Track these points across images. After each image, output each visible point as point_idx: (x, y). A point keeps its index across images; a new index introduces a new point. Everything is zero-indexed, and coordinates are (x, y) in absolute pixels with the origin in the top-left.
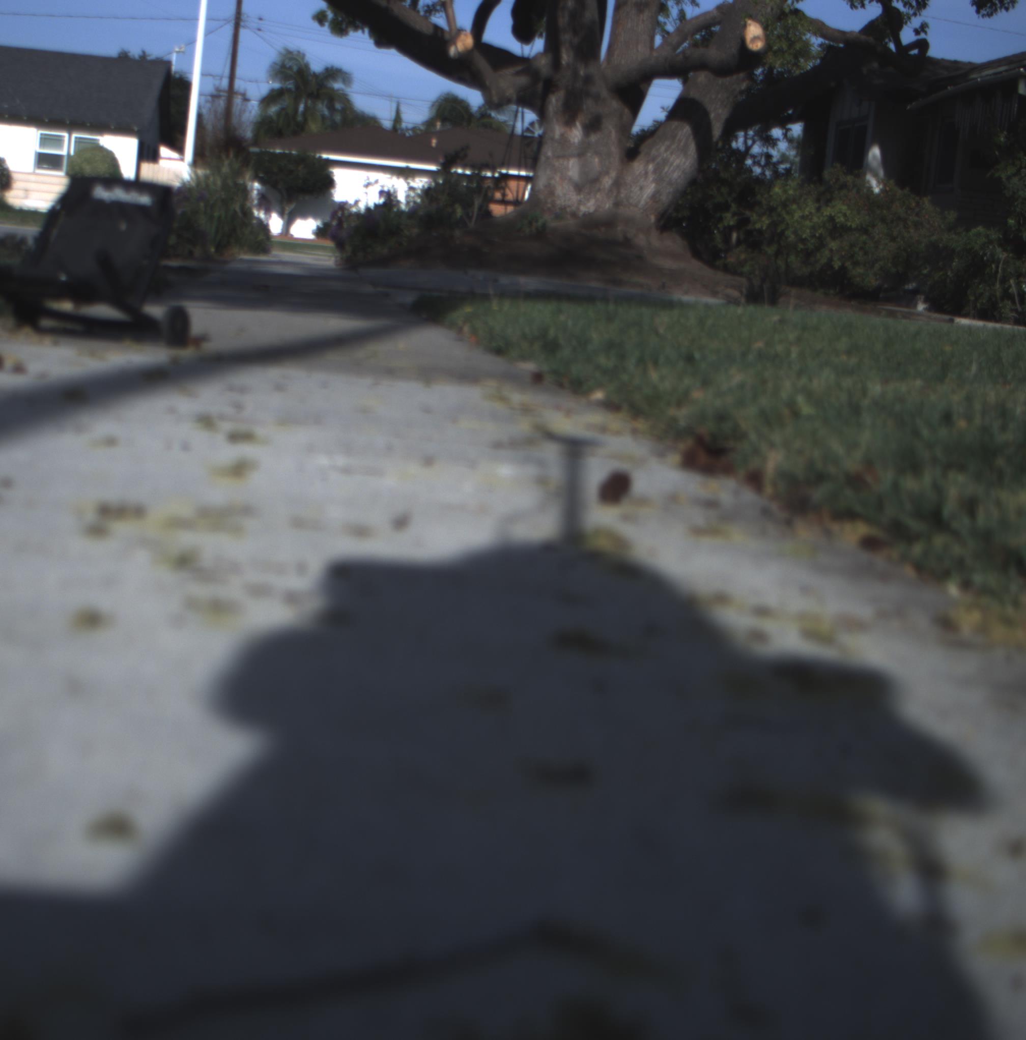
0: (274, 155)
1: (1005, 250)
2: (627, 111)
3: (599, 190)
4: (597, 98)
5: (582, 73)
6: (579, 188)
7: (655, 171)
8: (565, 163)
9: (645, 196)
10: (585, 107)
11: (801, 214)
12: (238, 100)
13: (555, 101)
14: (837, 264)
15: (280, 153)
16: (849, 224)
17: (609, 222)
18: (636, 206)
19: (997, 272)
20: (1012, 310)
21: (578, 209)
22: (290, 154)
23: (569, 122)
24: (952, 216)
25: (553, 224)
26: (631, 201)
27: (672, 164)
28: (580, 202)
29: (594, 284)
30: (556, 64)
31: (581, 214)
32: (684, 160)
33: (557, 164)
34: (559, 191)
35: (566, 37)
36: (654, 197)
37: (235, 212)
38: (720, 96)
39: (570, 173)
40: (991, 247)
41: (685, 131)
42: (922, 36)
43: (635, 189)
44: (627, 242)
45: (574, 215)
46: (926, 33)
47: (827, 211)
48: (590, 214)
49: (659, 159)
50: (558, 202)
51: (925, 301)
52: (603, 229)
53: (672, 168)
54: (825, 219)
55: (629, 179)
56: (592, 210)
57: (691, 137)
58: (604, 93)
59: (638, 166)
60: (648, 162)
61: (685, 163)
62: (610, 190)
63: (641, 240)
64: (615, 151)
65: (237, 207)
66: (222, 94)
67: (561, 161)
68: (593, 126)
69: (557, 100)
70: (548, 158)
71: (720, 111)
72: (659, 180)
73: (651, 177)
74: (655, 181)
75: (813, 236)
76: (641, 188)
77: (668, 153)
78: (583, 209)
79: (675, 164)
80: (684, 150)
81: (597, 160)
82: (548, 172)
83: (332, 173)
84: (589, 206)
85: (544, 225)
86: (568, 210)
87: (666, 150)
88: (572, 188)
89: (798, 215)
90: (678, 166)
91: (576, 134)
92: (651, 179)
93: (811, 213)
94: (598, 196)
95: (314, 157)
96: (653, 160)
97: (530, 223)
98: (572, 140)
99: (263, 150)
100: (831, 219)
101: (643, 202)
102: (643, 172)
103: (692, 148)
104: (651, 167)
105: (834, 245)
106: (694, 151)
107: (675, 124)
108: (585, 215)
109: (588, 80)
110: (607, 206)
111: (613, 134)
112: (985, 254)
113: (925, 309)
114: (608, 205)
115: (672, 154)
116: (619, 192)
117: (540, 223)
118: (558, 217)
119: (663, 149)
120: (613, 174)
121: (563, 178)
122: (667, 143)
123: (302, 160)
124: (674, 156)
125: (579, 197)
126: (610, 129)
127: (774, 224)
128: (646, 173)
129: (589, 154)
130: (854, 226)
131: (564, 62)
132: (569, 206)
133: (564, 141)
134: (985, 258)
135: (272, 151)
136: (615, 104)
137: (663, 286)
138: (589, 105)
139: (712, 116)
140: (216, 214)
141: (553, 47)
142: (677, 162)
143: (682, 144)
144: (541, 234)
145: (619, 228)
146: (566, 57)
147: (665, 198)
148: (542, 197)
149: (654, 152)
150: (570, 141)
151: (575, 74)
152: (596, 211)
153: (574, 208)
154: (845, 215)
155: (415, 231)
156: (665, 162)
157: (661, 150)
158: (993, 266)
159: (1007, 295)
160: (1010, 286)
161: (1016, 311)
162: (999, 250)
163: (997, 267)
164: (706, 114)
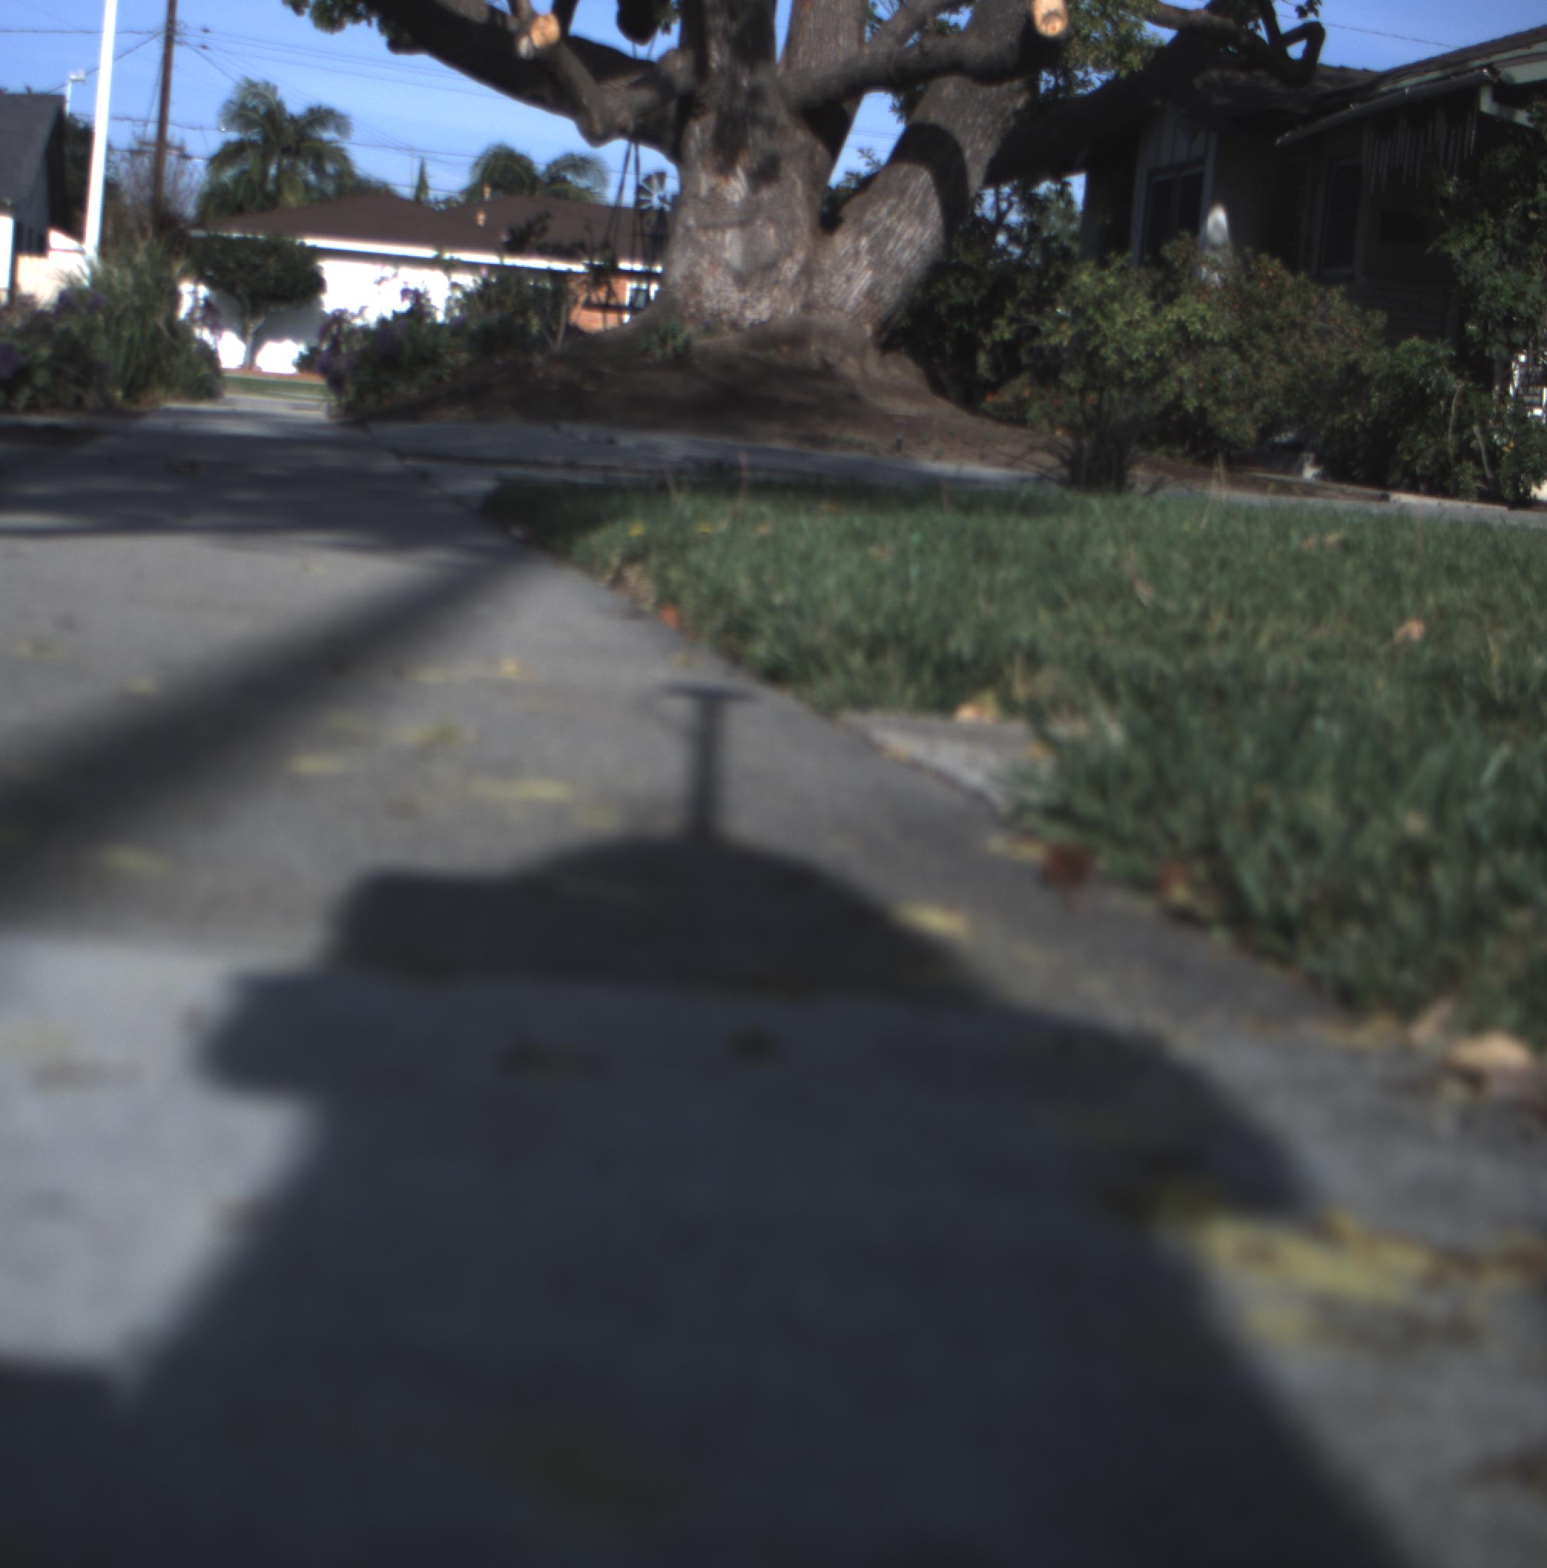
0: (229, 241)
1: (1460, 376)
2: (820, 148)
3: (777, 283)
4: (771, 126)
5: (745, 83)
6: (742, 280)
7: (871, 250)
8: (719, 237)
9: (855, 293)
10: (750, 141)
11: (1127, 319)
12: (171, 157)
13: (699, 132)
14: (1191, 404)
15: (238, 239)
16: (1209, 335)
17: (797, 337)
18: (840, 309)
19: (1448, 413)
20: (1475, 478)
21: (741, 314)
22: (255, 240)
23: (725, 169)
24: (1379, 319)
25: (701, 342)
26: (832, 300)
27: (900, 237)
28: (744, 304)
29: (778, 444)
30: (701, 67)
31: (746, 324)
32: (920, 230)
33: (704, 239)
34: (708, 285)
35: (717, 22)
36: (870, 294)
37: (158, 329)
38: (980, 120)
39: (727, 255)
40: (1438, 371)
41: (923, 178)
42: (1311, 17)
43: (839, 280)
44: (827, 371)
45: (735, 325)
46: (1316, 13)
47: (1173, 314)
48: (762, 323)
49: (878, 229)
50: (707, 305)
51: (1317, 462)
52: (785, 349)
53: (900, 244)
54: (1172, 326)
55: (827, 263)
56: (765, 317)
57: (933, 190)
58: (783, 118)
59: (842, 241)
60: (859, 235)
61: (922, 235)
62: (796, 283)
63: (850, 368)
64: (804, 216)
65: (161, 321)
66: (146, 148)
67: (711, 234)
68: (765, 174)
69: (703, 131)
70: (688, 230)
71: (981, 146)
72: (878, 265)
73: (865, 260)
74: (871, 265)
75: (1150, 356)
76: (849, 279)
77: (894, 218)
78: (750, 315)
79: (905, 237)
80: (921, 214)
81: (772, 232)
82: (690, 253)
83: (321, 268)
84: (761, 310)
85: (687, 343)
86: (725, 317)
87: (890, 213)
88: (730, 281)
89: (1121, 320)
90: (911, 241)
91: (737, 188)
92: (865, 263)
93: (1143, 317)
94: (776, 292)
95: (293, 244)
96: (868, 230)
97: (663, 341)
98: (729, 198)
99: (212, 233)
100: (1181, 326)
101: (851, 303)
102: (852, 251)
103: (934, 210)
104: (864, 242)
105: (1185, 371)
106: (938, 214)
107: (904, 168)
108: (752, 325)
109: (756, 95)
110: (791, 310)
111: (800, 188)
112: (1428, 384)
113: (1316, 476)
114: (792, 308)
115: (900, 219)
116: (810, 286)
117: (680, 341)
118: (709, 329)
119: (884, 211)
120: (800, 255)
121: (715, 263)
122: (892, 201)
123: (274, 249)
124: (903, 223)
125: (742, 296)
126: (794, 181)
127: (1081, 338)
128: (857, 253)
129: (759, 222)
130: (1217, 338)
131: (714, 65)
132: (726, 311)
133: (715, 199)
134: (1428, 390)
135: (225, 234)
136: (801, 137)
137: (899, 446)
138: (757, 138)
139: (968, 154)
140: (126, 334)
141: (694, 40)
142: (909, 233)
143: (917, 202)
144: (682, 359)
145: (813, 348)
146: (717, 57)
147: (890, 295)
148: (679, 295)
149: (869, 217)
150: (725, 200)
151: (734, 85)
152: (772, 318)
153: (734, 314)
154: (1203, 319)
155: (464, 357)
156: (889, 232)
157: (881, 213)
158: (1442, 403)
159: (1466, 451)
160: (1472, 437)
161: (1483, 478)
162: (1451, 376)
163: (1449, 405)
164: (957, 150)
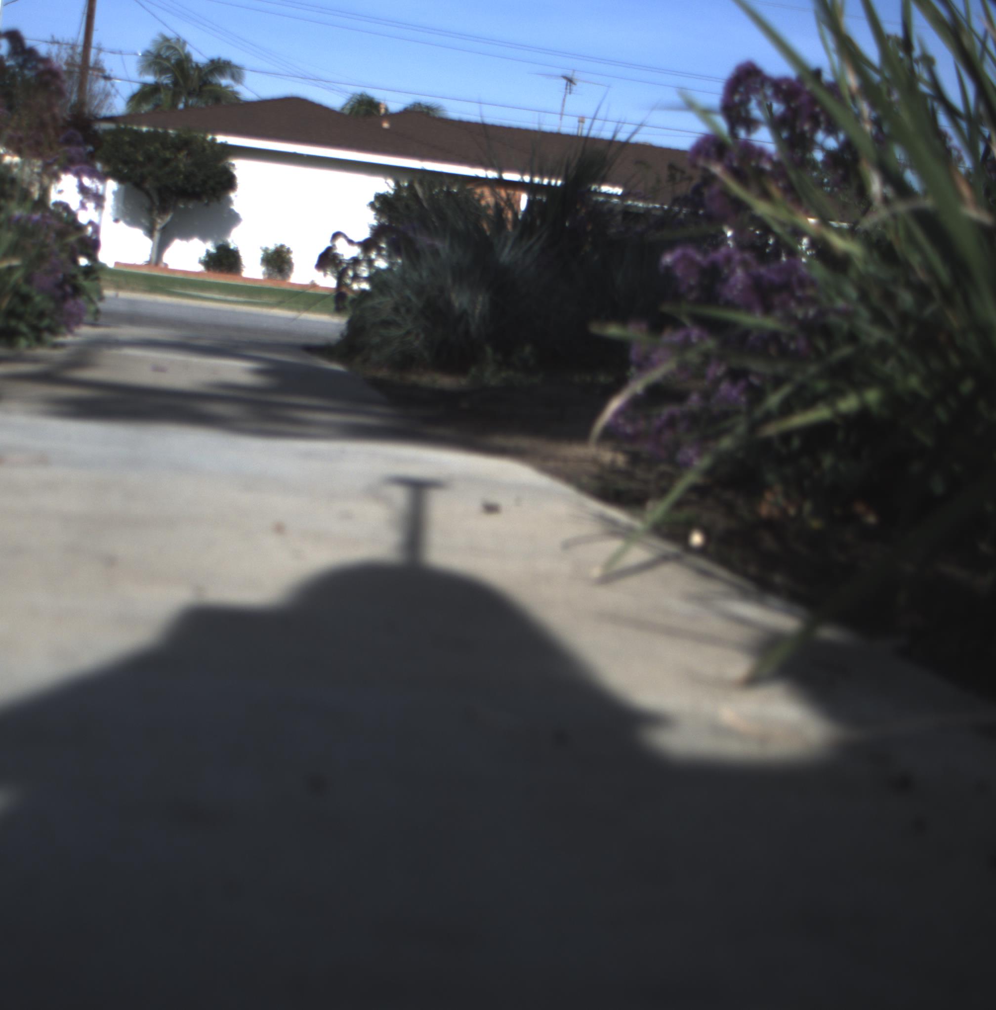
15: (148, 132)
22: (166, 134)
83: (233, 165)
95: (204, 139)
99: (122, 126)
123: (184, 144)
135: (135, 128)
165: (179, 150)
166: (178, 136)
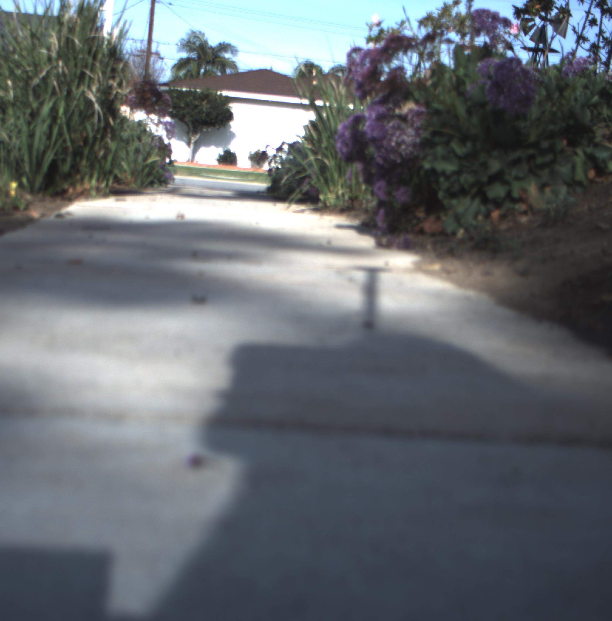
0: (181, 92)
15: (186, 91)
22: (196, 92)
66: (141, 53)
83: (232, 108)
95: (216, 94)
99: (172, 88)
123: (205, 97)
135: (179, 89)
165: (203, 100)
166: (202, 93)
